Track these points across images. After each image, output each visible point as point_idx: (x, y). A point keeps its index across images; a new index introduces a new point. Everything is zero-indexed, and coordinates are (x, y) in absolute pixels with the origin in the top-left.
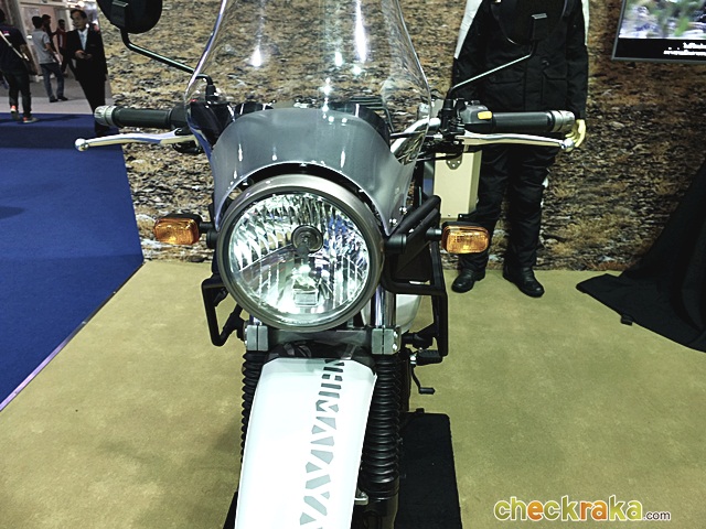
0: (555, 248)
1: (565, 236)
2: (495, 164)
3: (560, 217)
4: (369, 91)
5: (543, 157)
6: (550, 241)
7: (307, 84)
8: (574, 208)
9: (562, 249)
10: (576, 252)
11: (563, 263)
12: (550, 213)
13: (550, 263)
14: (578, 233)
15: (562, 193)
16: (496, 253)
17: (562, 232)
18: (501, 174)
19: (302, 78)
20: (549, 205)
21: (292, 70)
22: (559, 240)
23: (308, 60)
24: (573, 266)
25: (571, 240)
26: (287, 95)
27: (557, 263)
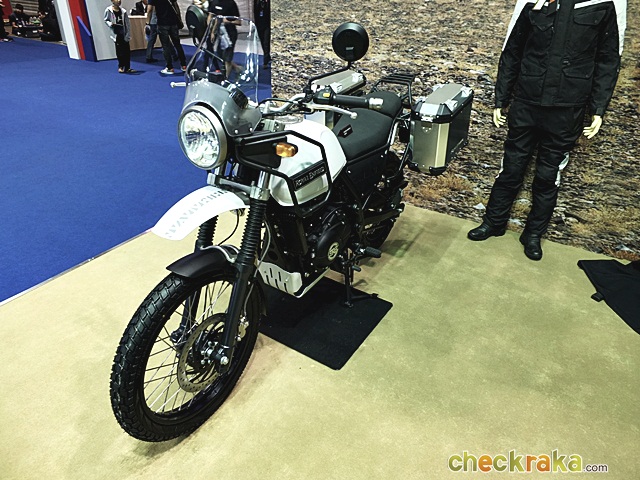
0: (574, 226)
1: (586, 218)
2: (517, 141)
3: (583, 200)
4: (436, 68)
5: (558, 143)
6: (571, 219)
7: (392, 59)
8: (598, 195)
9: (581, 229)
10: (595, 235)
11: (580, 242)
12: (574, 195)
13: (568, 238)
14: (599, 218)
15: (587, 179)
16: (520, 218)
17: (583, 214)
18: (521, 151)
19: (389, 54)
20: (574, 187)
21: (383, 47)
22: (580, 220)
23: (395, 41)
24: (590, 247)
25: (591, 223)
26: (377, 64)
27: (574, 240)
